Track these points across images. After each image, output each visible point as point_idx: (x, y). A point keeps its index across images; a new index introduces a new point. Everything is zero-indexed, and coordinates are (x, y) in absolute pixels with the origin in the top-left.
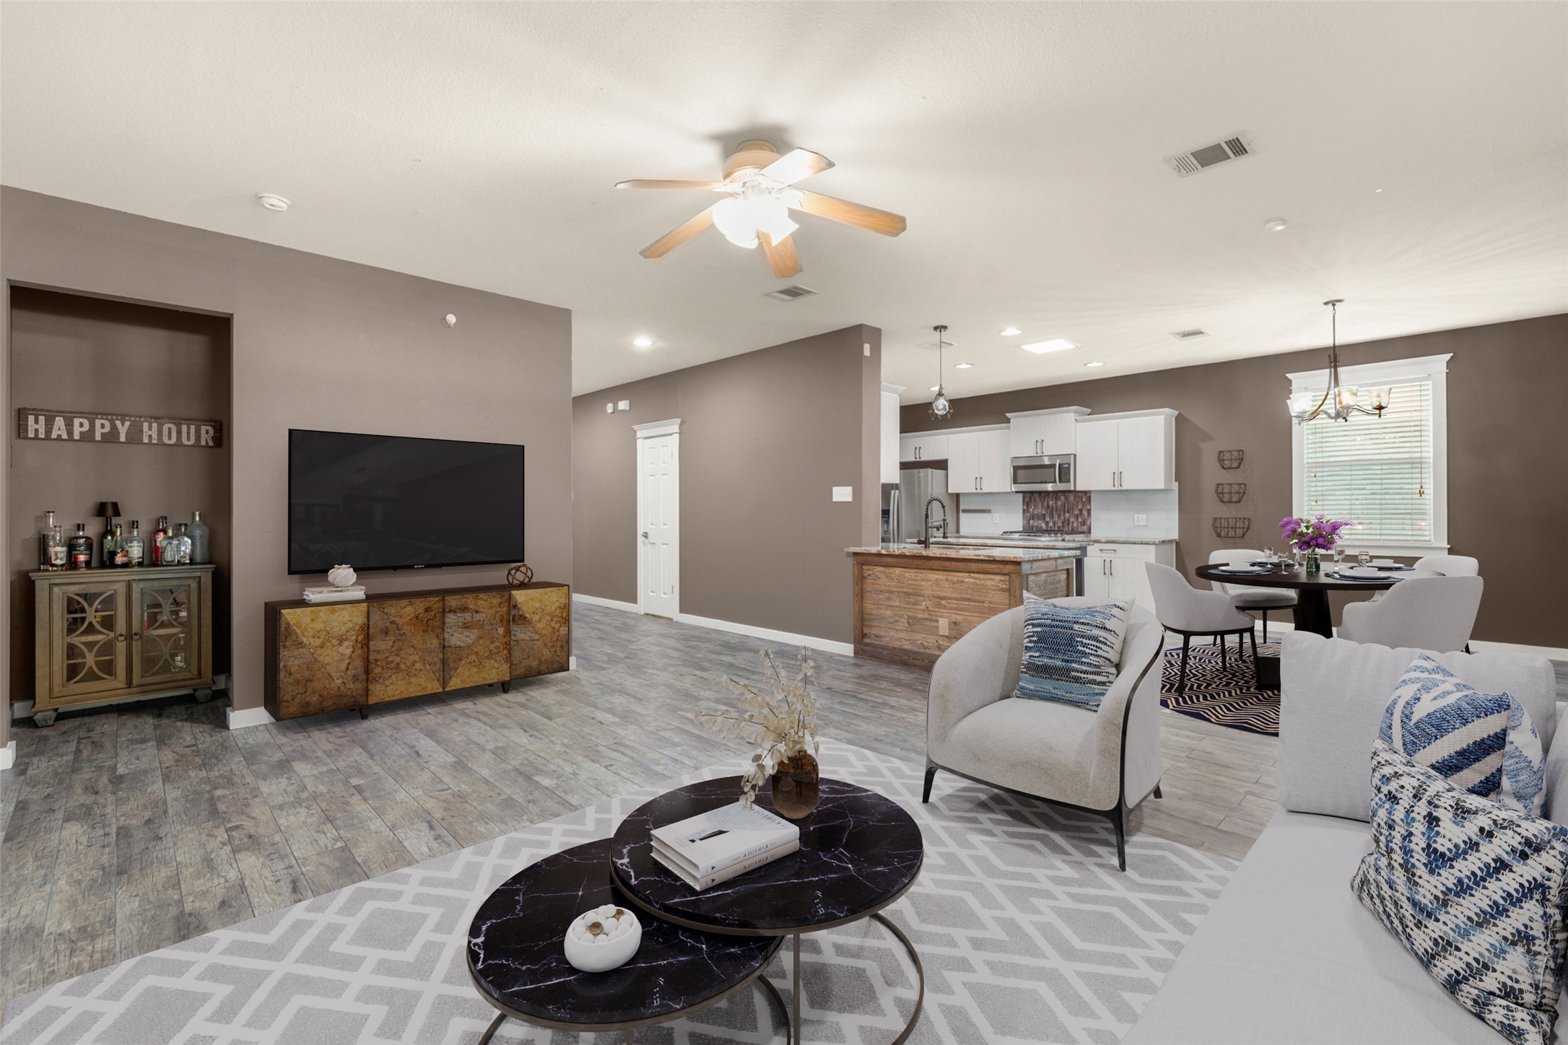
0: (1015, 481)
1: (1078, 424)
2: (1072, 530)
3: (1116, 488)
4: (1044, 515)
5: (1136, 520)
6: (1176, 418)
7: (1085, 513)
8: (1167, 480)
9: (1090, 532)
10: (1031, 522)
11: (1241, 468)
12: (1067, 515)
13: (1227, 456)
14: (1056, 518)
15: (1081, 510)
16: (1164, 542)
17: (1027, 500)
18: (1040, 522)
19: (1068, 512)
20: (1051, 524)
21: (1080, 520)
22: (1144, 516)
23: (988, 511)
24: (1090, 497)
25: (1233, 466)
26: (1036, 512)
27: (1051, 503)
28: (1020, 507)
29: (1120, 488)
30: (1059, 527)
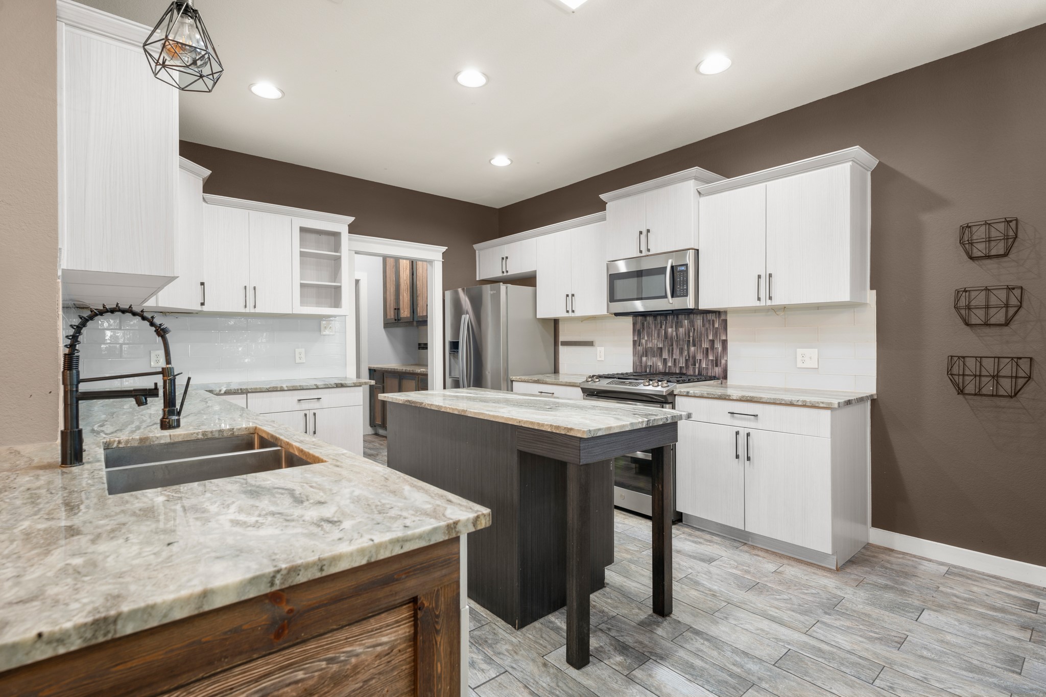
0: (612, 298)
1: (703, 200)
2: (700, 374)
3: (762, 303)
4: (661, 349)
5: (799, 358)
6: (873, 173)
7: (718, 346)
8: (855, 286)
9: (725, 377)
10: (644, 359)
11: (1012, 255)
12: (692, 349)
13: (980, 233)
14: (676, 352)
15: (712, 342)
16: (849, 403)
17: (638, 326)
18: (654, 359)
19: (694, 345)
20: (670, 364)
21: (711, 358)
22: (812, 353)
23: (590, 344)
24: (725, 321)
25: (993, 252)
26: (650, 345)
27: (670, 330)
28: (629, 337)
29: (769, 303)
30: (681, 368)
